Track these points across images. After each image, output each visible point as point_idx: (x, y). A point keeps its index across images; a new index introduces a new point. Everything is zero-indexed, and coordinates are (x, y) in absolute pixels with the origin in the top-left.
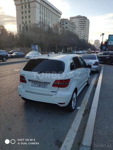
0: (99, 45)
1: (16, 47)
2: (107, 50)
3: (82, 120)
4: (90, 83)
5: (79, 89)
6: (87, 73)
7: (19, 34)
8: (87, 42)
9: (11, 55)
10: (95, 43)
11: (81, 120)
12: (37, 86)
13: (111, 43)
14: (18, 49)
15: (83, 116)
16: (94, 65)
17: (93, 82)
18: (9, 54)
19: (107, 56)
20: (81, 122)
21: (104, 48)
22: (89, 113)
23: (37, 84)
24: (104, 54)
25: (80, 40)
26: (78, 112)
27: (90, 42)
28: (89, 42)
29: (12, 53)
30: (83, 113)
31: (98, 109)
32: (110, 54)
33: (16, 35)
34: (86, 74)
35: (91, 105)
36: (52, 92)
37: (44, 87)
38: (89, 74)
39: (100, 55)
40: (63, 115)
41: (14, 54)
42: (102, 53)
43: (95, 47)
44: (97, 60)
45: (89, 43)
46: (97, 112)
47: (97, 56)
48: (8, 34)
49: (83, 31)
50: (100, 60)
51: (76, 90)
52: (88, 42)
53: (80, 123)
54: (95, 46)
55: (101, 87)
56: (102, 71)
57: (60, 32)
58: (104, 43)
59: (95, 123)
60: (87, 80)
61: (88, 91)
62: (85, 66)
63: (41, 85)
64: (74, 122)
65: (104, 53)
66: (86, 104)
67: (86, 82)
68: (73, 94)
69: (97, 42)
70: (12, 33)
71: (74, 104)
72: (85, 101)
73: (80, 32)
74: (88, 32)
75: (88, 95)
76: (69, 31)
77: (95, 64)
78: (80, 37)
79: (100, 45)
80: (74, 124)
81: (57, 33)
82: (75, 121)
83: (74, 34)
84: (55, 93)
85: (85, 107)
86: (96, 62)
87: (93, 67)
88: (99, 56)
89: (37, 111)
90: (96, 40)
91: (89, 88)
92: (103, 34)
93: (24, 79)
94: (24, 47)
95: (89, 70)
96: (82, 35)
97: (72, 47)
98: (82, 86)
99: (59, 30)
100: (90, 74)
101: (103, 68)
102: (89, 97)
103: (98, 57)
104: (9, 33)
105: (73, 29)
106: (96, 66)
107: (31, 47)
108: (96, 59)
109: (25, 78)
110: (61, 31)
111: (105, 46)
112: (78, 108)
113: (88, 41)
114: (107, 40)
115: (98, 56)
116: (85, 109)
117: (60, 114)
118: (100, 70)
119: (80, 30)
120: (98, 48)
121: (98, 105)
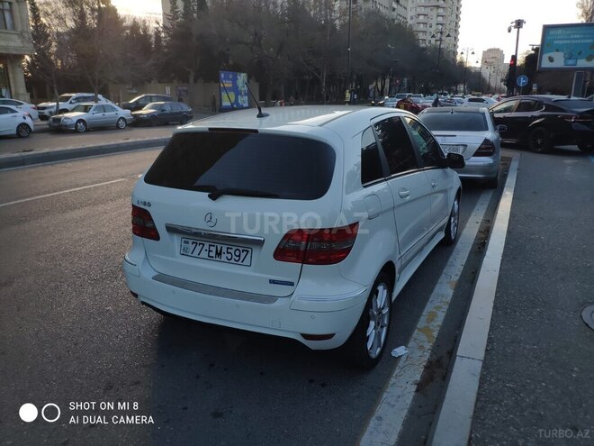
0: (502, 68)
1: (160, 82)
2: (534, 88)
3: (411, 412)
4: (458, 236)
5: (403, 267)
6: (445, 191)
7: (169, 25)
8: (452, 56)
9: (134, 116)
10: (485, 62)
11: (405, 413)
12: (204, 254)
13: (551, 60)
14: (168, 90)
15: (417, 391)
16: (478, 154)
17: (470, 231)
18: (129, 111)
19: (536, 113)
20: (407, 424)
21: (522, 81)
22: (446, 377)
23: (206, 247)
24: (522, 107)
25: (424, 49)
26: (397, 371)
27: (464, 56)
28: (458, 58)
29: (139, 106)
30: (418, 378)
31: (486, 365)
32: (549, 108)
33: (157, 33)
34: (441, 196)
35: (456, 341)
36: (273, 282)
37: (238, 260)
38: (453, 193)
39: (506, 110)
40: (323, 385)
41: (146, 111)
42: (513, 103)
43: (484, 80)
44: (490, 134)
45: (461, 63)
46: (483, 380)
47: (492, 114)
48: (127, 28)
49: (434, 13)
50: (503, 134)
51: (387, 274)
52: (455, 60)
53: (399, 427)
54: (486, 73)
55: (505, 255)
56: (511, 181)
57: (339, 18)
58: (520, 60)
59: (470, 439)
60: (446, 220)
61: (445, 271)
62: (437, 159)
63: (224, 250)
64: (373, 422)
65: (520, 104)
66: (435, 334)
67: (440, 230)
68: (374, 292)
69: (492, 56)
70: (141, 24)
71: (378, 335)
72: (432, 317)
73: (421, 17)
74: (457, 16)
75: (444, 291)
76: (376, 13)
77: (480, 148)
78: (421, 36)
79: (507, 70)
80: (371, 432)
81: (326, 21)
82: (380, 418)
83: (399, 25)
84: (286, 290)
85: (428, 346)
86: (486, 141)
87: (473, 161)
88: (501, 115)
89: (212, 365)
90: (490, 50)
91: (451, 259)
92: (519, 24)
93: (149, 225)
94: (191, 80)
95: (454, 179)
96: (432, 30)
97: (388, 80)
98: (421, 250)
99: (336, 8)
100: (458, 197)
101: (514, 165)
102: (449, 299)
103: (496, 121)
104: (128, 23)
105: (395, 5)
106: (485, 160)
107: (217, 80)
108: (487, 129)
109: (150, 219)
110: (343, 13)
111: (525, 74)
112: (400, 351)
113: (455, 53)
114: (536, 50)
115: (496, 115)
116: (427, 355)
117: (311, 381)
118: (505, 176)
119: (423, 10)
120: (499, 81)
121: (490, 341)
